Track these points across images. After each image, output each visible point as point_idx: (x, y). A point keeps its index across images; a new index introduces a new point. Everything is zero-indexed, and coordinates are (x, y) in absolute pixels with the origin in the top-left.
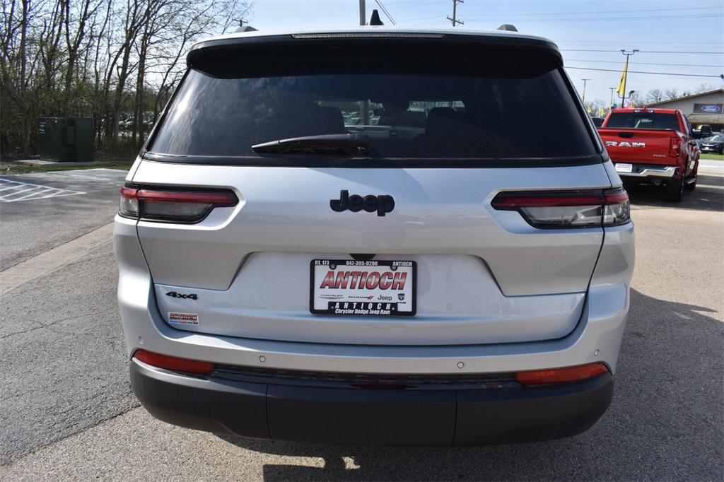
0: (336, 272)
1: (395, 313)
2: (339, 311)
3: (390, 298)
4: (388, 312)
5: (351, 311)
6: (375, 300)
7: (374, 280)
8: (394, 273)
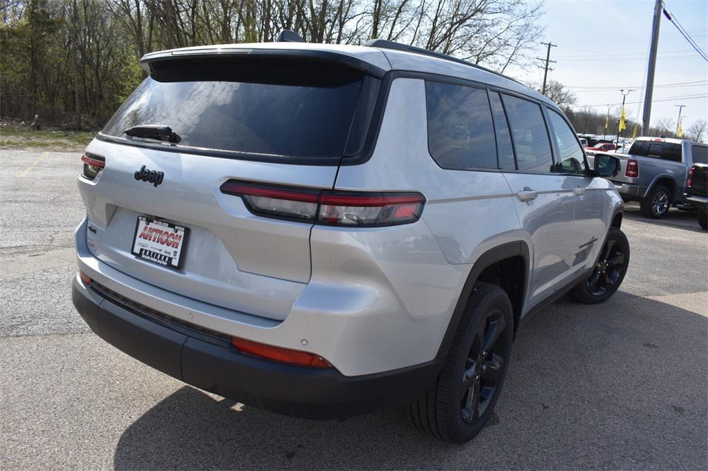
0: (149, 227)
1: (169, 265)
2: (143, 256)
3: (169, 253)
4: (165, 264)
5: (148, 258)
6: (162, 253)
7: (165, 238)
8: (175, 234)
